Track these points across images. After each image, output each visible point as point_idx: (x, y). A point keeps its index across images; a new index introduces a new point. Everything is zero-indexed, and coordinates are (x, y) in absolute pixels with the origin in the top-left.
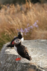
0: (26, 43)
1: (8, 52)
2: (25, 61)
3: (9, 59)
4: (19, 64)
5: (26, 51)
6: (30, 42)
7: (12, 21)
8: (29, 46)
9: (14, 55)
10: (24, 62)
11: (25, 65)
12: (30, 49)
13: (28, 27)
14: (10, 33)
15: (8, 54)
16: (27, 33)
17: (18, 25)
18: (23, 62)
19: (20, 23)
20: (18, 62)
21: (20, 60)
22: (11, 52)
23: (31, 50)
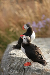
0: (39, 42)
1: (14, 54)
2: (37, 66)
3: (15, 64)
4: (28, 72)
5: (38, 53)
6: (45, 41)
7: (20, 11)
8: (44, 46)
9: (22, 59)
10: (36, 68)
11: (37, 73)
12: (46, 50)
13: (44, 19)
14: (17, 29)
15: (13, 57)
16: (42, 28)
17: (29, 18)
18: (34, 67)
19: (32, 15)
20: (28, 68)
21: (30, 65)
22: (17, 54)
23: (46, 52)
